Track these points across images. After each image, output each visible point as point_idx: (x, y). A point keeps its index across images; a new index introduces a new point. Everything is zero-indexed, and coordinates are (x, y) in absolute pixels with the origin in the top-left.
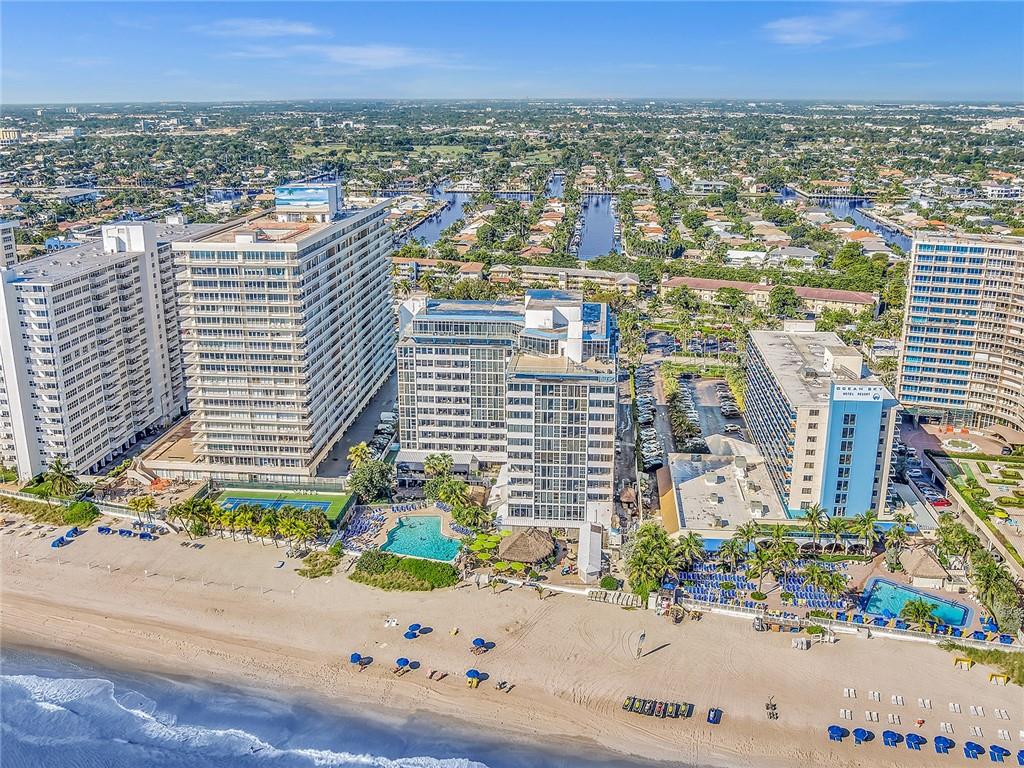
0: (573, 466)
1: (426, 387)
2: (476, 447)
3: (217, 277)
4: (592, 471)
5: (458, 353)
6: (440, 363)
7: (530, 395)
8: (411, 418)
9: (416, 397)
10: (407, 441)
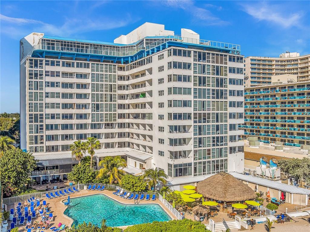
0: (219, 123)
1: (53, 95)
5: (81, 67)
6: (65, 74)
7: (190, 60)
8: (39, 124)
9: (44, 104)
10: (34, 145)
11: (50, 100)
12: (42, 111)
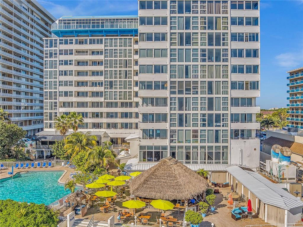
0: (214, 96)
1: (67, 73)
2: (109, 126)
4: (235, 102)
5: (94, 43)
7: (166, 13)
8: (53, 101)
9: (58, 82)
10: (49, 122)
11: (63, 78)
12: (56, 88)
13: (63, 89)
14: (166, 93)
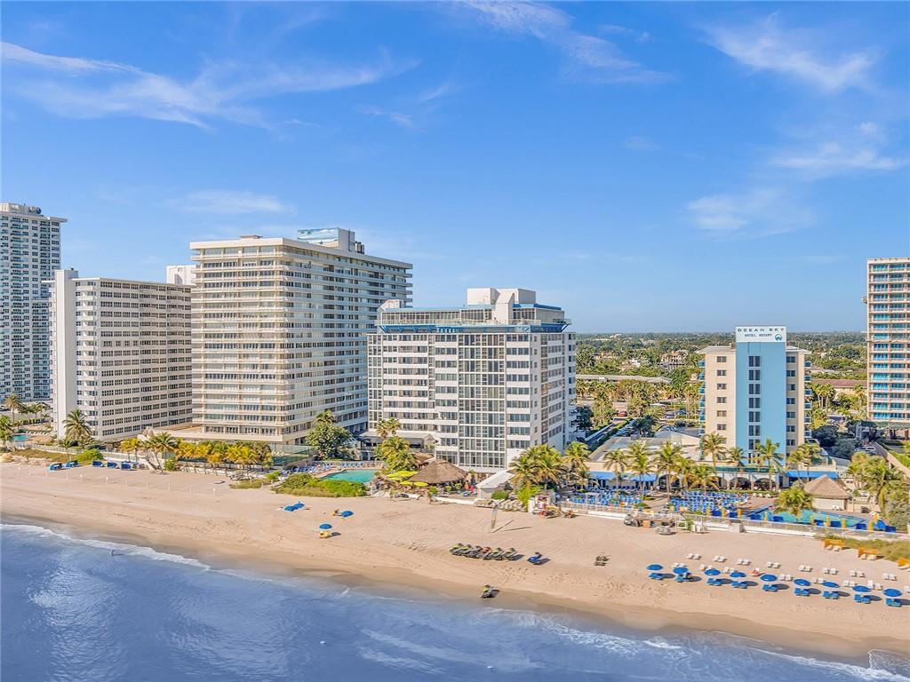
0: (493, 412)
1: (391, 371)
3: (222, 269)
5: (418, 339)
6: (402, 349)
7: (455, 345)
8: (378, 400)
9: (382, 380)
10: (374, 422)
11: (387, 376)
12: (380, 387)
13: (387, 387)
14: (455, 409)
